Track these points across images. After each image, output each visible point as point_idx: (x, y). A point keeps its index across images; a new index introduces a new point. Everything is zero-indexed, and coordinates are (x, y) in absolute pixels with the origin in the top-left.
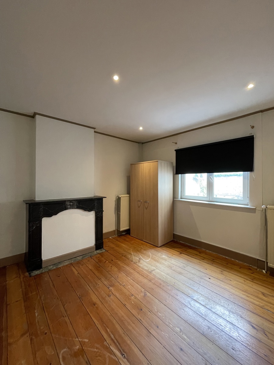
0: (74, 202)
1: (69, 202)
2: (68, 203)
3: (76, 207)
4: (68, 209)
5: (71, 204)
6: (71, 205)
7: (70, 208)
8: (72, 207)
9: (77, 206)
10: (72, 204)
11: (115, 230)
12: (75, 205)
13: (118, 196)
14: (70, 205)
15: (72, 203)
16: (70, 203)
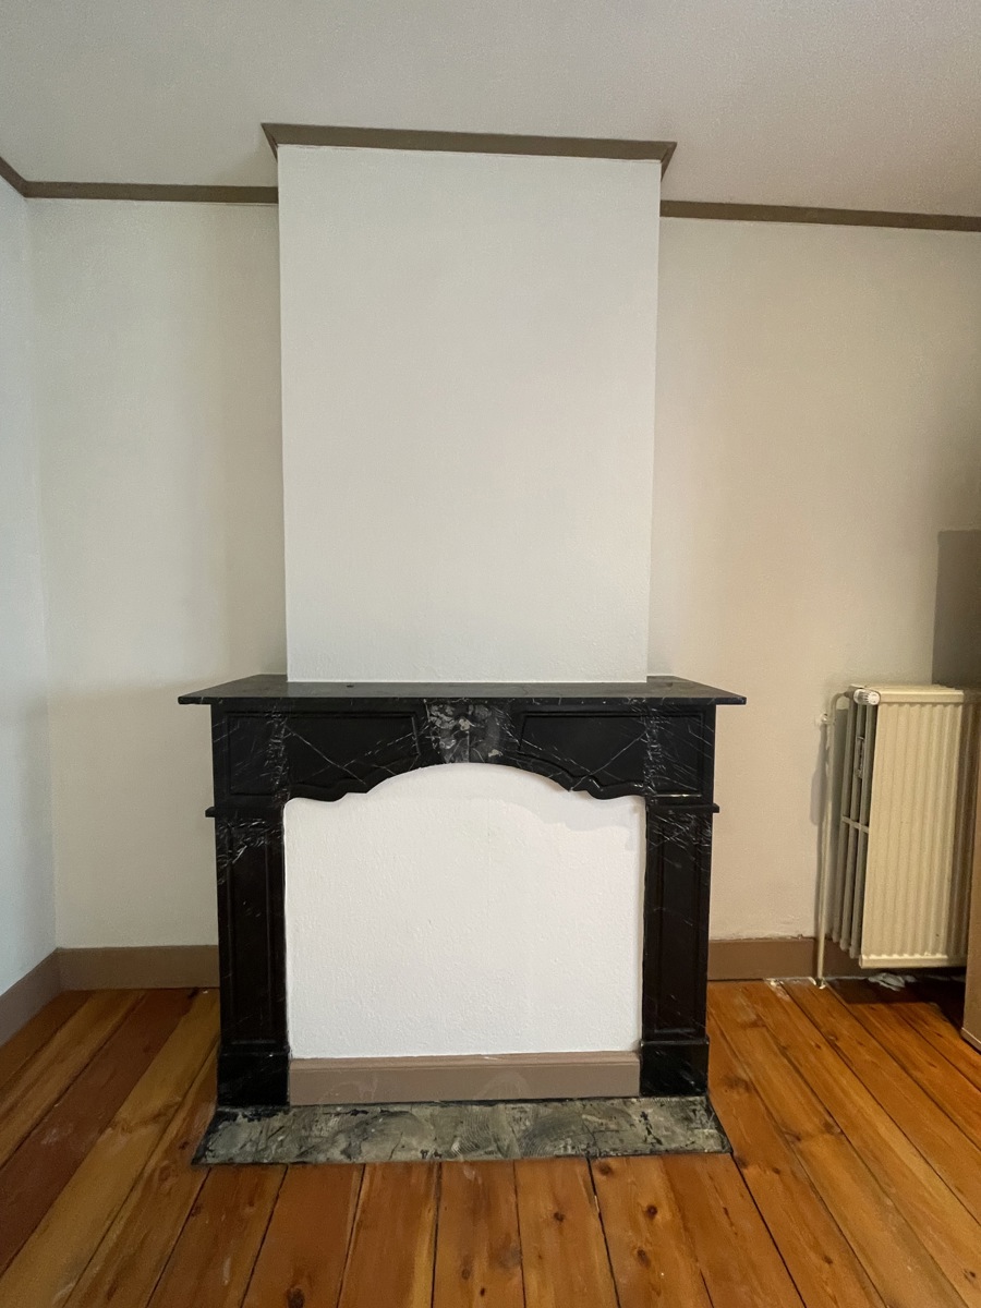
0: (483, 712)
1: (449, 710)
2: (443, 720)
3: (495, 752)
4: (440, 761)
5: (465, 724)
6: (463, 734)
7: (457, 758)
8: (472, 750)
9: (504, 744)
10: (473, 733)
11: (816, 940)
12: (494, 736)
13: (850, 695)
14: (458, 733)
15: (473, 719)
16: (457, 718)
